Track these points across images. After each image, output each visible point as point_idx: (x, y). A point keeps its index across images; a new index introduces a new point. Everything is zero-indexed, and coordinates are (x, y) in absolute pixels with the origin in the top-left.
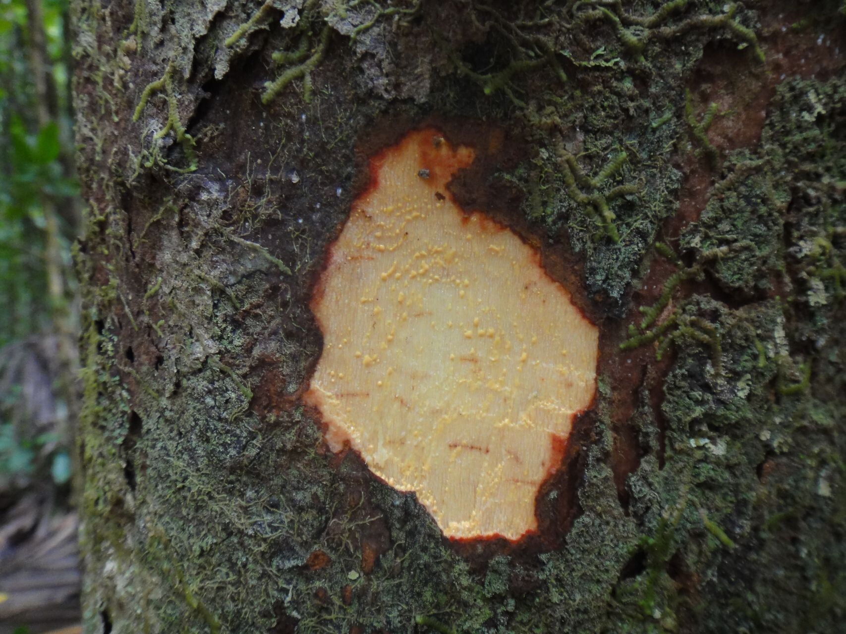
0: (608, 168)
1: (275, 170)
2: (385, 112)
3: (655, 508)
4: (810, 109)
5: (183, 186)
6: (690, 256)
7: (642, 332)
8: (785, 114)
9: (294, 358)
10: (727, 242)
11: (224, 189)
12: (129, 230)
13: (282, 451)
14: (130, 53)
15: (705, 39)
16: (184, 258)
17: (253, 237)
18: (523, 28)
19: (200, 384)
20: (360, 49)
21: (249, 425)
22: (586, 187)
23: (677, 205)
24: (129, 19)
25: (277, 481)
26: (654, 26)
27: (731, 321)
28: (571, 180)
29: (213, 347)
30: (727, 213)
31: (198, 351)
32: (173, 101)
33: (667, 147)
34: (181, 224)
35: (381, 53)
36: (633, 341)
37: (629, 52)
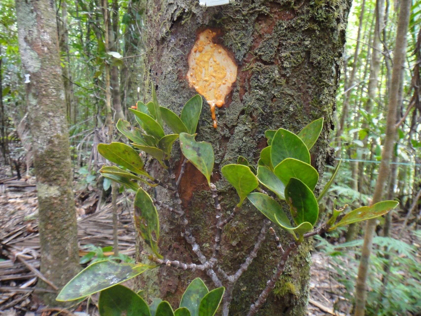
0: (240, 37)
1: (183, 36)
2: (201, 26)
3: (247, 102)
4: (283, 27)
5: (168, 40)
6: (256, 54)
7: (246, 68)
8: (277, 28)
9: (185, 70)
10: (264, 52)
11: (175, 40)
12: (158, 49)
13: (182, 87)
14: (160, 15)
15: (258, 13)
16: (167, 53)
17: (179, 49)
18: (224, 12)
19: (169, 76)
20: (197, 16)
21: (177, 82)
22: (235, 40)
23: (252, 44)
24: (160, 9)
25: (181, 93)
26: (249, 11)
27: (264, 67)
28: (232, 39)
29: (171, 68)
30: (264, 46)
31: (169, 70)
32: (167, 24)
33: (251, 33)
34: (168, 46)
35: (201, 16)
36: (244, 70)
37: (243, 16)
